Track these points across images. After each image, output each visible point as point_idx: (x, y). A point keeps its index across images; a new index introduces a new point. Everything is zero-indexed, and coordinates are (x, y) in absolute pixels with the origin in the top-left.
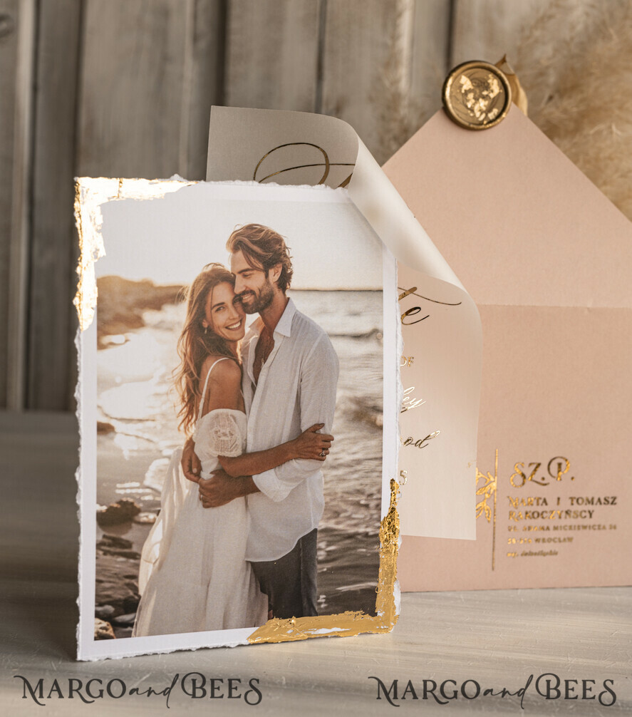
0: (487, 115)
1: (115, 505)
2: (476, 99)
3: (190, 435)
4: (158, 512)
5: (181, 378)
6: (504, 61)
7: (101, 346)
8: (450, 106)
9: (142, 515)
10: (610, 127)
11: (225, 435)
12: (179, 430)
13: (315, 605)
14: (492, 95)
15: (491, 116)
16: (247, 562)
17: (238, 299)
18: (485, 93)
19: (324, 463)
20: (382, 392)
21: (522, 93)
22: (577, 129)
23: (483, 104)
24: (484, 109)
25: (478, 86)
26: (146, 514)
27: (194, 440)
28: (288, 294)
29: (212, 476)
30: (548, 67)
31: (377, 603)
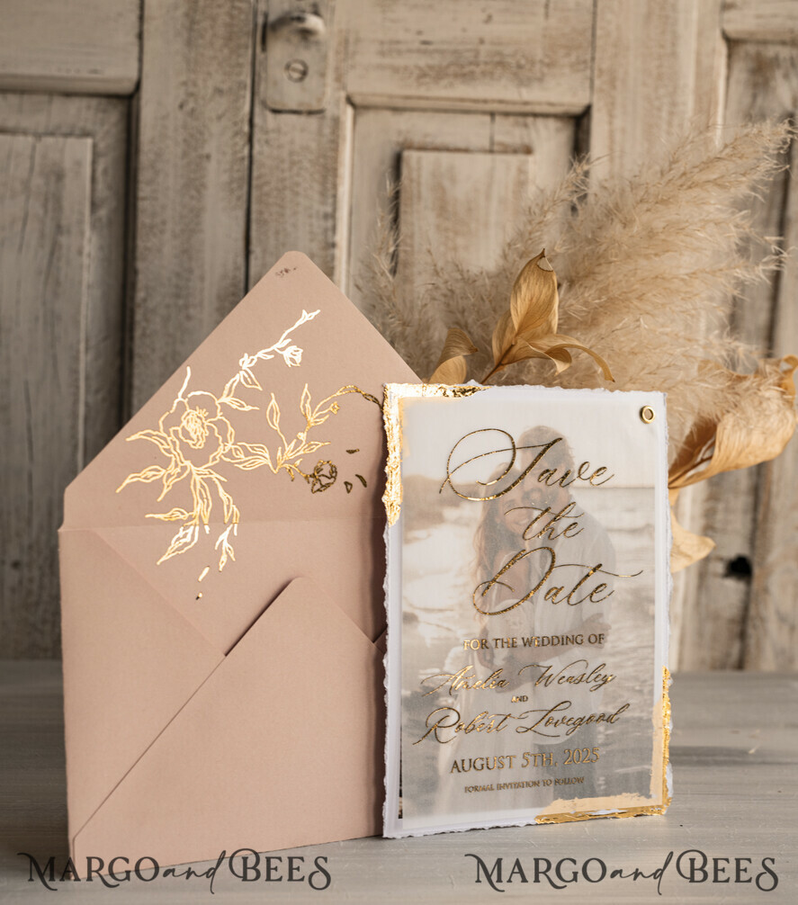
1: (419, 690)
3: (484, 624)
4: (456, 697)
5: (476, 571)
7: (407, 541)
9: (441, 699)
11: (515, 624)
12: (475, 619)
13: (595, 786)
16: (535, 744)
17: (526, 496)
19: (602, 650)
26: (445, 699)
27: (488, 628)
29: (504, 662)
31: (652, 786)
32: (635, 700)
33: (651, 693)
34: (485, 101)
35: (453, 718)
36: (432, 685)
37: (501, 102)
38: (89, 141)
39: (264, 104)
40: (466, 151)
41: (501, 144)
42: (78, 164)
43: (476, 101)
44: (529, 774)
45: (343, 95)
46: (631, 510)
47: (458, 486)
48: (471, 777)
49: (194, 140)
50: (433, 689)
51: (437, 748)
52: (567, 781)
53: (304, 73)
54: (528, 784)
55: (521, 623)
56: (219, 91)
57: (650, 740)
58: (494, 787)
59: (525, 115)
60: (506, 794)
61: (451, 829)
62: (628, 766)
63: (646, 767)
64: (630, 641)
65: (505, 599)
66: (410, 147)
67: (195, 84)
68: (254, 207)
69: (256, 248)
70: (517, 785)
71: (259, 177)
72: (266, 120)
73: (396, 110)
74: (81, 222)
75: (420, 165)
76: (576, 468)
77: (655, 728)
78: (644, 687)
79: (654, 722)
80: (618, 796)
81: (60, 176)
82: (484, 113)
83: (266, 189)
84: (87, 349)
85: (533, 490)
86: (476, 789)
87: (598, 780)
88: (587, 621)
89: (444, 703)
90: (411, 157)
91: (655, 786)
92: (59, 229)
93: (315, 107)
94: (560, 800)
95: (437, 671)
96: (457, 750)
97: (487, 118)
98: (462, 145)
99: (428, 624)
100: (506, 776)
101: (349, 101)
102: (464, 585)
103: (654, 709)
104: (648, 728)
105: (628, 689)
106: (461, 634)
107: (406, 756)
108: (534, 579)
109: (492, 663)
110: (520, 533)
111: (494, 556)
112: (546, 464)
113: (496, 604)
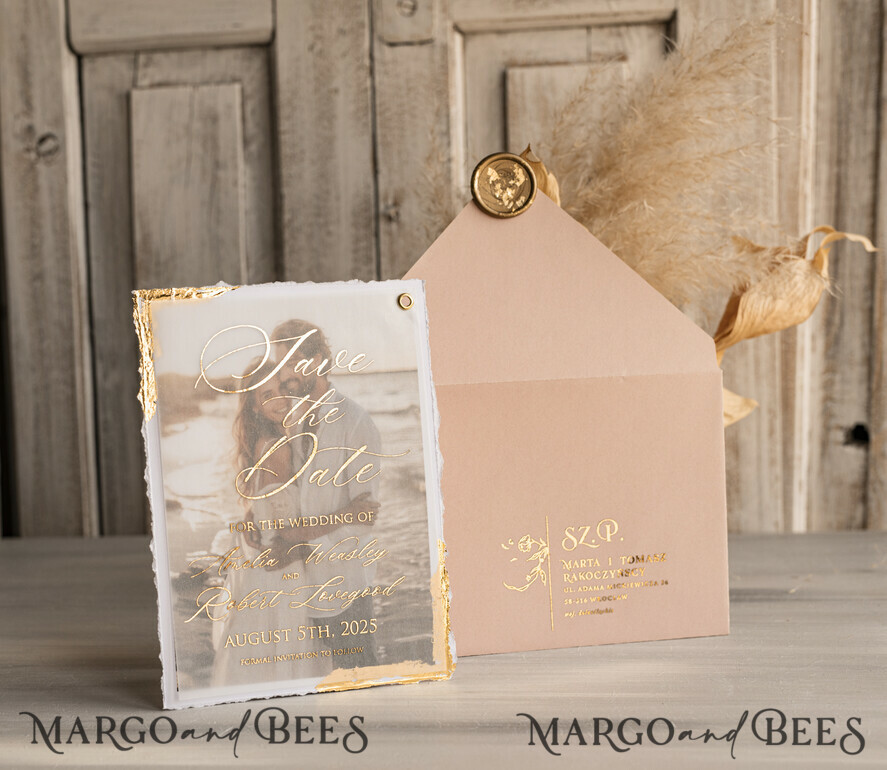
0: (515, 203)
1: (187, 572)
2: (504, 189)
3: (249, 507)
4: (225, 577)
5: (238, 458)
6: (528, 150)
7: (165, 434)
8: (479, 197)
9: (210, 579)
10: (643, 204)
11: (280, 506)
12: (239, 503)
13: (375, 655)
14: (518, 184)
15: (519, 203)
16: (310, 618)
17: (283, 386)
18: (512, 182)
19: (373, 527)
23: (510, 193)
24: (512, 197)
25: (505, 176)
26: (215, 578)
27: (253, 511)
29: (271, 543)
30: (582, 150)
31: (434, 653)
32: (411, 572)
33: (427, 565)
36: (199, 566)
39: (381, 40)
44: (304, 647)
46: (394, 393)
48: (246, 651)
49: (324, 77)
50: (201, 570)
51: (210, 625)
52: (345, 653)
55: (286, 505)
57: (430, 609)
58: (270, 659)
62: (410, 635)
63: (428, 635)
64: (401, 517)
65: (269, 483)
70: (294, 657)
77: (434, 598)
78: (419, 560)
79: (432, 592)
80: (400, 665)
85: (289, 380)
86: (251, 661)
87: (378, 649)
88: (354, 500)
89: (214, 583)
90: (515, 74)
91: (438, 653)
96: (229, 626)
97: (583, 32)
100: (282, 648)
101: (456, 29)
102: (226, 472)
103: (432, 580)
104: (426, 598)
105: (403, 563)
106: (226, 518)
107: (179, 633)
108: (297, 462)
109: (260, 544)
110: (279, 421)
111: (254, 444)
112: (302, 355)
113: (260, 489)
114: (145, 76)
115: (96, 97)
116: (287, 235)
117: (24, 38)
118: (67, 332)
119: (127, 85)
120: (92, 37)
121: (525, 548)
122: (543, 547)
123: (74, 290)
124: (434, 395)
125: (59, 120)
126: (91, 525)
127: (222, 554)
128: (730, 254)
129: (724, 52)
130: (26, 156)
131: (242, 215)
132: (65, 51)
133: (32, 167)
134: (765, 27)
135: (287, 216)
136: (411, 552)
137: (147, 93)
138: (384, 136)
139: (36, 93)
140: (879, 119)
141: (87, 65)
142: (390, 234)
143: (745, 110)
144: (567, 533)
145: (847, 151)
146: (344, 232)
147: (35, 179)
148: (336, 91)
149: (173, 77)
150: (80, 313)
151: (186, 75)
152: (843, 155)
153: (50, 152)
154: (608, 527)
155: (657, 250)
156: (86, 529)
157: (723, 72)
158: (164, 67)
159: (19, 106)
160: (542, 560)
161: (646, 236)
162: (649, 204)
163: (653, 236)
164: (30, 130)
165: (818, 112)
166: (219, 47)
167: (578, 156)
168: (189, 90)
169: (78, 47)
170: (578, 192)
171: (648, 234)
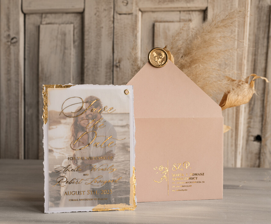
0: (161, 63)
1: (54, 171)
2: (158, 59)
3: (74, 153)
4: (66, 174)
5: (71, 138)
6: (166, 47)
7: (50, 129)
8: (150, 61)
9: (61, 174)
10: (199, 65)
11: (84, 153)
13: (111, 201)
14: (163, 57)
15: (163, 63)
16: (91, 188)
17: (87, 116)
18: (161, 57)
19: (113, 161)
20: (130, 142)
21: (172, 56)
22: (190, 66)
23: (160, 60)
24: (160, 61)
25: (158, 55)
27: (75, 154)
28: (102, 115)
29: (81, 164)
30: (181, 48)
31: (130, 202)
32: (124, 176)
33: (129, 174)
34: (177, 8)
35: (65, 179)
36: (58, 170)
37: (182, 8)
38: (72, 25)
39: (117, 13)
40: (173, 22)
41: (182, 19)
42: (70, 31)
43: (174, 8)
44: (89, 197)
45: (138, 9)
46: (122, 120)
47: (65, 113)
48: (70, 197)
49: (99, 23)
50: (59, 172)
51: (60, 188)
52: (102, 199)
53: (127, 3)
54: (89, 200)
55: (86, 153)
56: (105, 10)
57: (129, 188)
58: (79, 200)
59: (189, 11)
60: (82, 202)
61: (65, 212)
63: (128, 196)
64: (121, 159)
65: (81, 146)
66: (157, 21)
67: (99, 8)
68: (115, 40)
69: (115, 51)
70: (86, 200)
71: (116, 32)
72: (117, 17)
73: (153, 12)
74: (70, 46)
75: (160, 27)
76: (103, 108)
77: (131, 184)
78: (127, 172)
79: (130, 183)
80: (119, 204)
81: (65, 34)
82: (178, 11)
83: (118, 35)
84: (73, 79)
85: (89, 114)
86: (72, 200)
87: (112, 199)
90: (157, 24)
91: (131, 201)
92: (65, 48)
93: (130, 12)
94: (100, 205)
95: (60, 166)
96: (67, 189)
97: (179, 13)
98: (171, 20)
99: (57, 152)
100: (82, 197)
101: (140, 10)
102: (68, 142)
103: (131, 179)
104: (128, 184)
105: (121, 173)
106: (67, 156)
107: (50, 191)
108: (90, 140)
109: (77, 164)
110: (85, 127)
111: (77, 133)
112: (93, 107)
113: (78, 147)
114: (44, 21)
115: (29, 27)
116: (85, 70)
117: (8, 8)
118: (17, 97)
119: (39, 23)
120: (29, 8)
121: (161, 169)
122: (166, 169)
123: (20, 84)
124: (134, 121)
125: (18, 33)
126: (21, 156)
127: (65, 167)
128: (225, 82)
129: (226, 20)
130: (7, 43)
131: (72, 64)
132: (20, 12)
133: (9, 47)
134: (239, 13)
135: (86, 65)
136: (124, 170)
137: (45, 26)
138: (116, 42)
139: (11, 25)
140: (268, 42)
141: (27, 17)
142: (117, 71)
143: (231, 38)
144: (174, 165)
145: (258, 52)
146: (103, 71)
147: (10, 50)
148: (102, 27)
149: (53, 21)
150: (21, 91)
151: (57, 21)
152: (257, 53)
153: (15, 43)
154: (187, 164)
155: (203, 79)
156: (20, 157)
157: (225, 26)
158: (50, 18)
159: (6, 28)
160: (166, 173)
161: (199, 75)
162: (201, 65)
163: (202, 75)
164: (9, 35)
165: (249, 39)
166: (67, 13)
167: (179, 50)
168: (57, 25)
169: (25, 12)
170: (179, 61)
171: (200, 74)
